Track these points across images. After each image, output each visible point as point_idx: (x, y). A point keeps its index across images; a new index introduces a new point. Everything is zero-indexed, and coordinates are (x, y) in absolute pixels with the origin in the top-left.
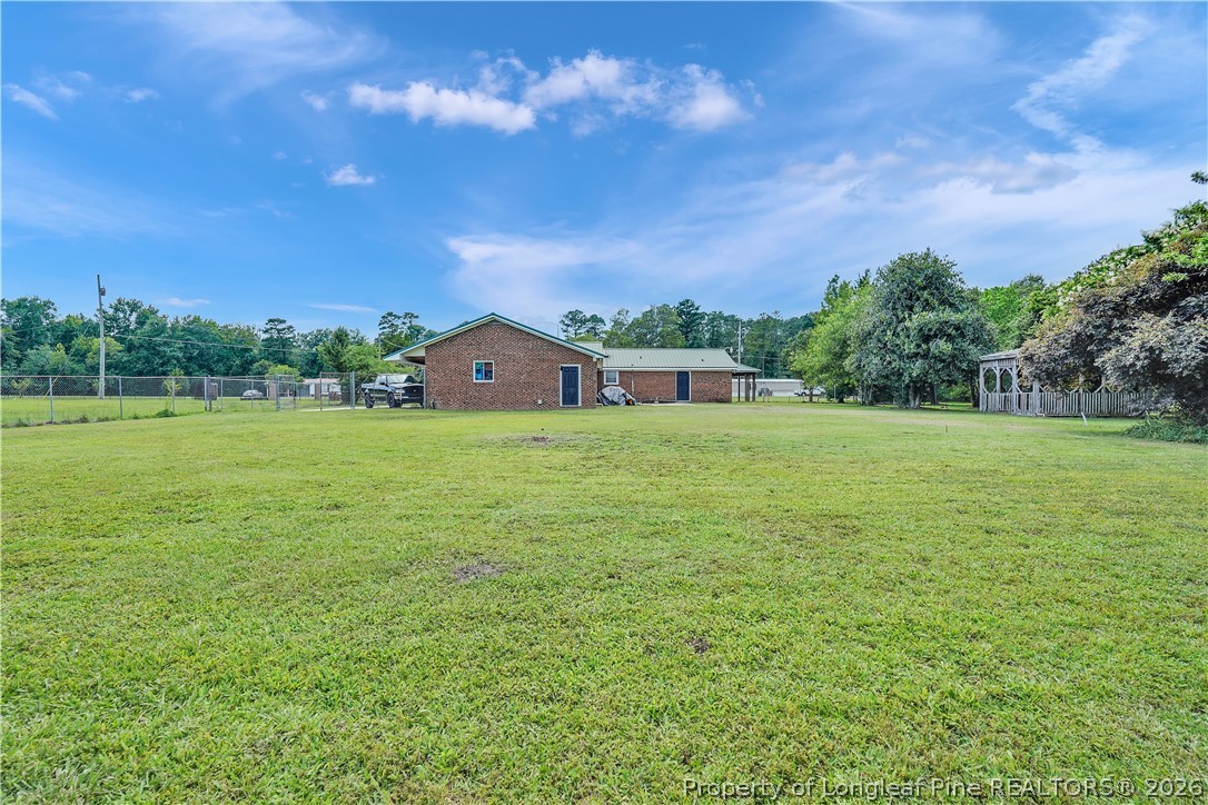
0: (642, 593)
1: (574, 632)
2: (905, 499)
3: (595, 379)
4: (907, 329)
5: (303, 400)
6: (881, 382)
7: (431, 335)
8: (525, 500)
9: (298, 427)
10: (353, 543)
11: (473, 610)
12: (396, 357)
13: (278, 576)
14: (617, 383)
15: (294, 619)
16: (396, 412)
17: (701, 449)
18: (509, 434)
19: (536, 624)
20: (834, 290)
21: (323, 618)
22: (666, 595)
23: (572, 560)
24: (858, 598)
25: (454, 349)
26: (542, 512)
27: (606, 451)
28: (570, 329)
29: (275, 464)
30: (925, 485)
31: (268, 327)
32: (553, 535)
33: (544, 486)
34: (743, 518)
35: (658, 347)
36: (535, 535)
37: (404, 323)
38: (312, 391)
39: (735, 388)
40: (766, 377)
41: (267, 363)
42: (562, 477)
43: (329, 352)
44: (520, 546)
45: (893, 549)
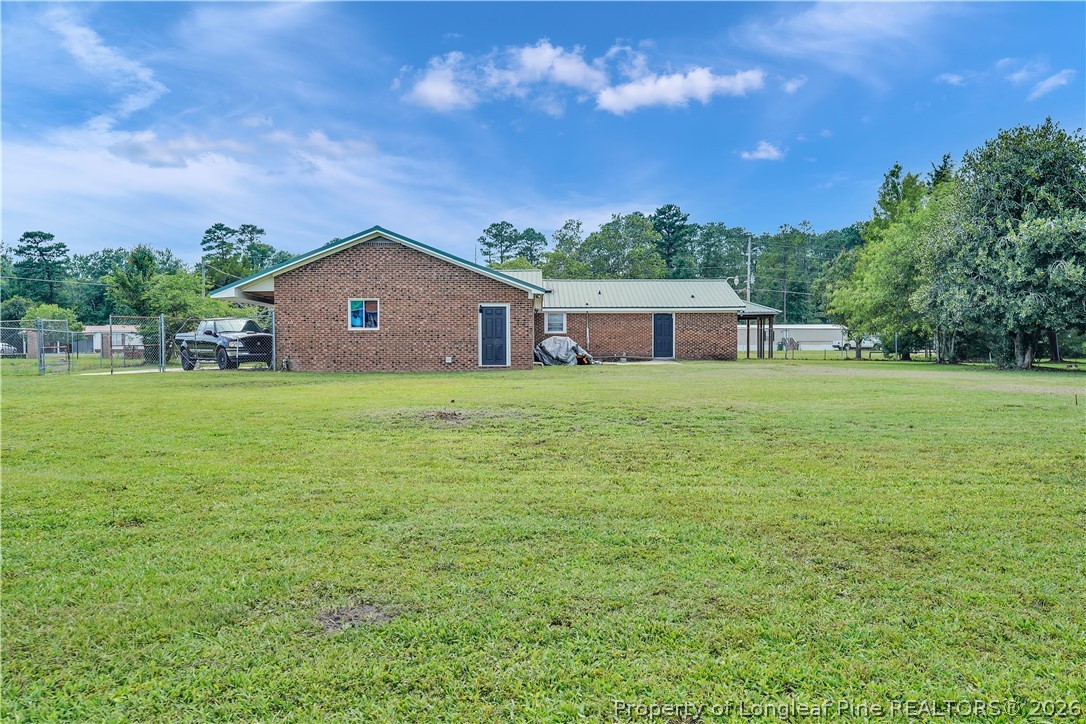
0: (603, 648)
1: (501, 708)
2: (1009, 508)
3: (531, 324)
4: (1012, 245)
5: (84, 357)
6: (970, 327)
7: (283, 259)
8: (427, 508)
9: (75, 399)
10: (163, 576)
11: (347, 676)
12: (230, 292)
13: (38, 632)
14: (565, 331)
15: (64, 699)
16: (230, 375)
17: (691, 431)
18: (402, 409)
19: (443, 696)
20: (894, 187)
21: (111, 695)
22: (639, 651)
23: (497, 597)
24: (937, 660)
25: (319, 281)
26: (452, 525)
27: (548, 433)
28: (493, 250)
29: (36, 457)
30: (1041, 487)
31: (24, 244)
32: (468, 559)
33: (455, 486)
34: (754, 534)
35: (625, 277)
36: (442, 560)
37: (241, 241)
38: (97, 344)
39: (741, 337)
40: (789, 322)
41: (23, 300)
42: (482, 471)
43: (124, 285)
44: (420, 577)
45: (992, 585)
